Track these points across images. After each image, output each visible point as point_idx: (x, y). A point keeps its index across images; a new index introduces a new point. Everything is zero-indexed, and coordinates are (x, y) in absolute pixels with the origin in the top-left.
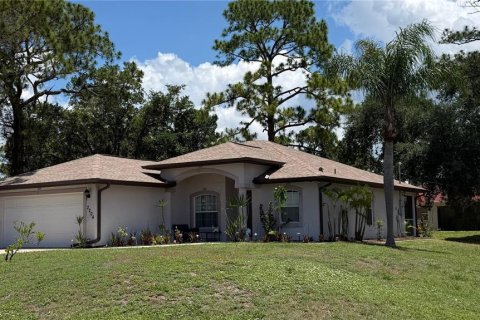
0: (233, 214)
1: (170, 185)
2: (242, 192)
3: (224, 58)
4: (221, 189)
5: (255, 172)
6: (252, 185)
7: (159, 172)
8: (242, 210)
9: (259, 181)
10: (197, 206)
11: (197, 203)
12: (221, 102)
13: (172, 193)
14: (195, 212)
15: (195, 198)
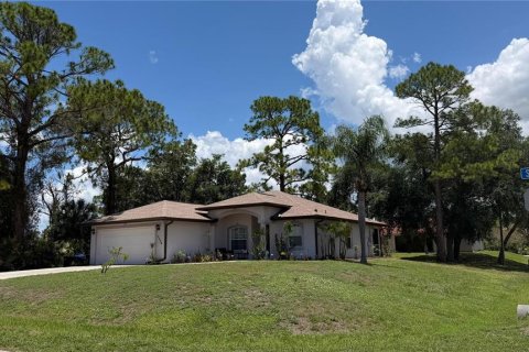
0: (257, 241)
1: (214, 221)
2: (263, 226)
3: (250, 136)
4: (249, 224)
5: (271, 212)
6: (269, 221)
7: (206, 212)
8: (263, 238)
9: (274, 218)
11: (232, 233)
12: (248, 165)
13: (215, 227)
14: (231, 239)
15: (231, 230)
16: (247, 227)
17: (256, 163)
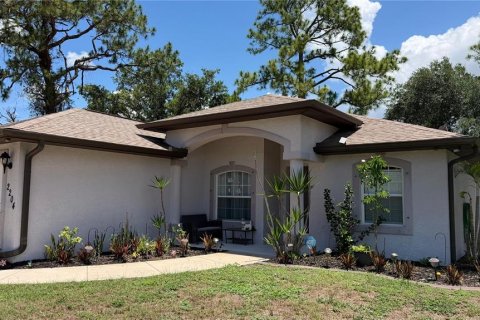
1: (177, 154)
3: (257, 46)
5: (317, 132)
7: (162, 136)
9: (323, 150)
10: (220, 188)
11: (220, 182)
13: (182, 167)
14: (217, 197)
15: (217, 176)
16: (254, 171)
17: (265, 81)
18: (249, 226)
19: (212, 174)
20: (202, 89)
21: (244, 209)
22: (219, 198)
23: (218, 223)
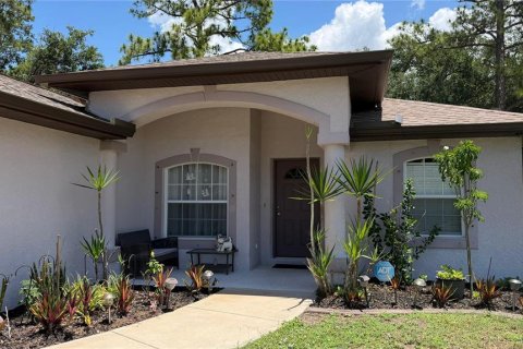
10: (171, 189)
13: (118, 154)
14: (166, 202)
15: (166, 171)
16: (233, 164)
17: (159, 52)
18: (229, 245)
19: (159, 167)
20: (68, 54)
21: (214, 220)
22: (170, 205)
23: (170, 242)
